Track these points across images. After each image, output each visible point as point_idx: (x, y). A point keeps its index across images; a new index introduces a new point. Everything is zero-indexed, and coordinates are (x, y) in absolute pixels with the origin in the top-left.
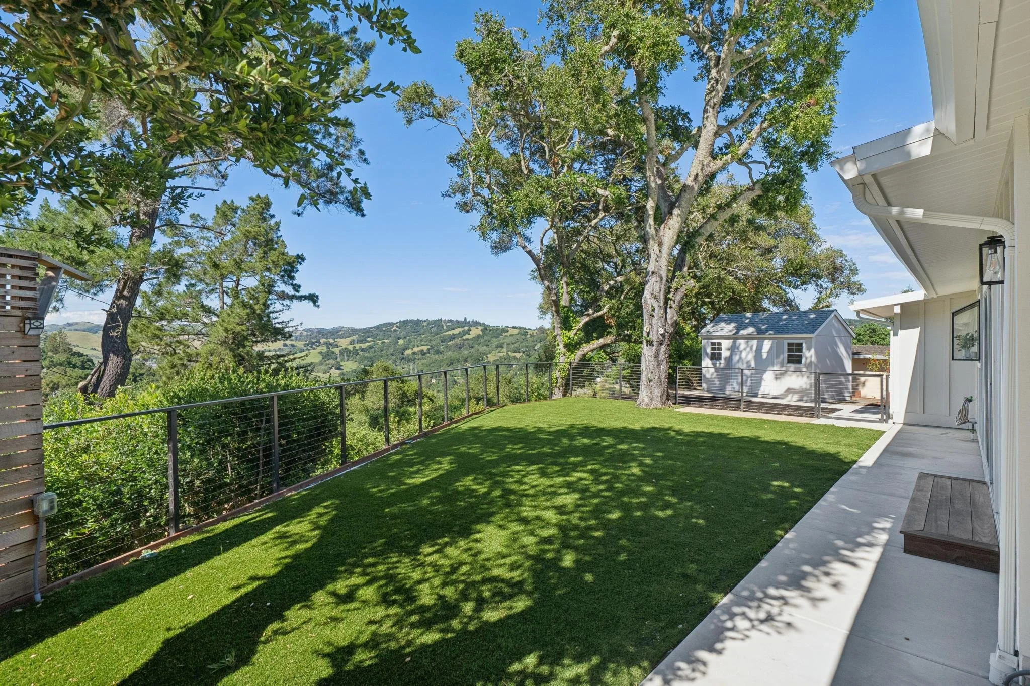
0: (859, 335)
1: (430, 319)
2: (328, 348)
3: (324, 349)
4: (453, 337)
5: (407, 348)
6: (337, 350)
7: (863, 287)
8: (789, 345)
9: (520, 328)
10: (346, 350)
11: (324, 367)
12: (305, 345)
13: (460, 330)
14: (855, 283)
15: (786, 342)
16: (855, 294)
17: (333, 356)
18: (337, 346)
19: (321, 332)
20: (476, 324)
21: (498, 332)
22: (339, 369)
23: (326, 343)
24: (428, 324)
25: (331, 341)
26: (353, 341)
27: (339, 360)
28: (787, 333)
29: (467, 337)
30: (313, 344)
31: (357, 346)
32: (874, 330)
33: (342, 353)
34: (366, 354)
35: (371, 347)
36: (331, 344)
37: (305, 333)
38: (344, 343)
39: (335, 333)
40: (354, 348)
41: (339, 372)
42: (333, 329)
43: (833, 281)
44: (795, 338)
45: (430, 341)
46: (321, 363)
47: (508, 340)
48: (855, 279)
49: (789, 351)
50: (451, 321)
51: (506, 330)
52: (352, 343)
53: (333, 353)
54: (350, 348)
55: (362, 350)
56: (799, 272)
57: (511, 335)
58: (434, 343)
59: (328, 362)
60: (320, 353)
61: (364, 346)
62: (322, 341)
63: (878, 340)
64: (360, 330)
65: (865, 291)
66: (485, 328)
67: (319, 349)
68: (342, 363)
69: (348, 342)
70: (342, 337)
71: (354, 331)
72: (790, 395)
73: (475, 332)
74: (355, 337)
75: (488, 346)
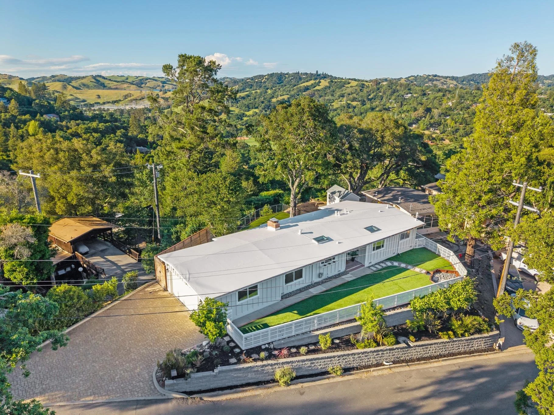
1: (290, 72)
4: (307, 89)
5: (273, 97)
9: (359, 80)
13: (312, 82)
20: (325, 76)
21: (343, 83)
24: (289, 77)
29: (318, 88)
35: (248, 96)
45: (290, 91)
47: (349, 91)
50: (306, 74)
51: (347, 82)
57: (351, 87)
58: (292, 93)
66: (332, 79)
73: (324, 83)
75: (332, 95)
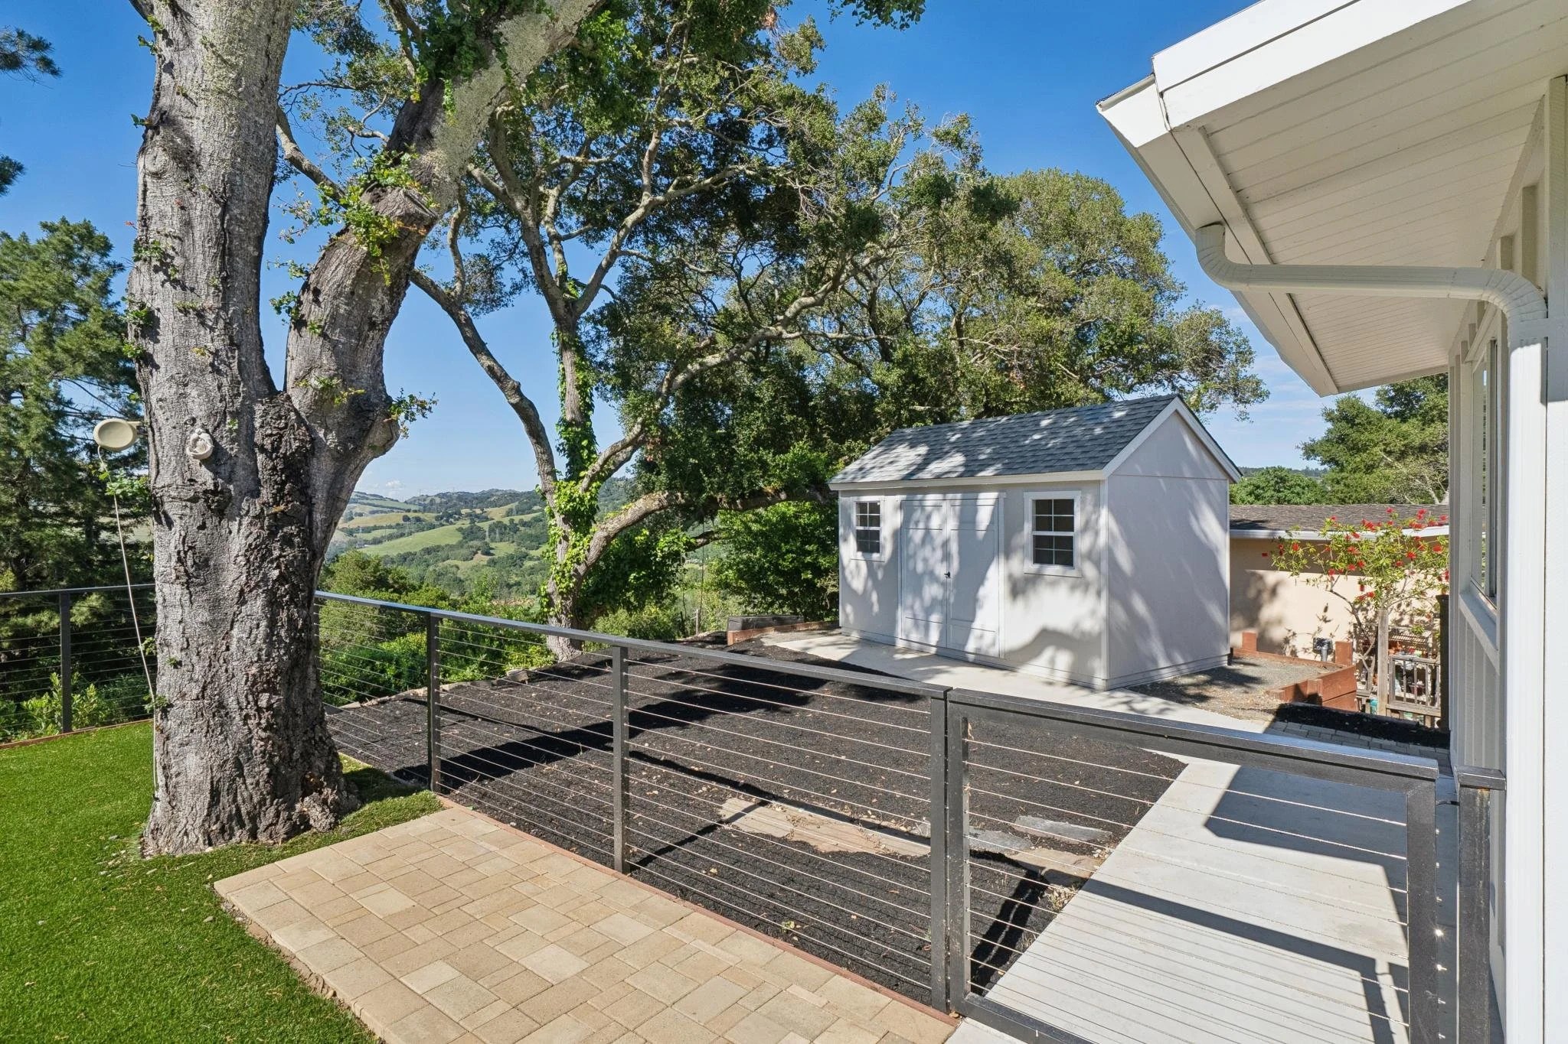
0: (1258, 487)
2: (473, 522)
3: (466, 524)
6: (485, 525)
7: (1263, 387)
8: (1041, 506)
10: (499, 525)
11: (465, 551)
12: (437, 518)
14: (1247, 380)
15: (1030, 498)
16: (1247, 402)
17: (479, 534)
18: (487, 519)
19: (465, 499)
22: (487, 553)
23: (469, 515)
25: (478, 511)
26: (511, 510)
27: (487, 540)
28: (1031, 470)
30: (451, 516)
31: (517, 519)
32: (1283, 480)
33: (492, 530)
34: (529, 531)
36: (477, 516)
37: (438, 500)
38: (497, 514)
39: (485, 499)
40: (512, 521)
41: (487, 558)
42: (483, 493)
43: (1205, 376)
44: (1052, 483)
46: (460, 545)
48: (1246, 371)
49: (1040, 524)
52: (509, 513)
53: (480, 529)
54: (506, 521)
55: (524, 524)
56: (1127, 349)
59: (471, 543)
60: (460, 530)
61: (527, 518)
62: (464, 511)
63: (1290, 496)
64: (523, 494)
65: (1268, 394)
67: (459, 524)
68: (493, 545)
69: (504, 513)
70: (495, 505)
71: (513, 496)
72: (1048, 653)
74: (513, 506)
